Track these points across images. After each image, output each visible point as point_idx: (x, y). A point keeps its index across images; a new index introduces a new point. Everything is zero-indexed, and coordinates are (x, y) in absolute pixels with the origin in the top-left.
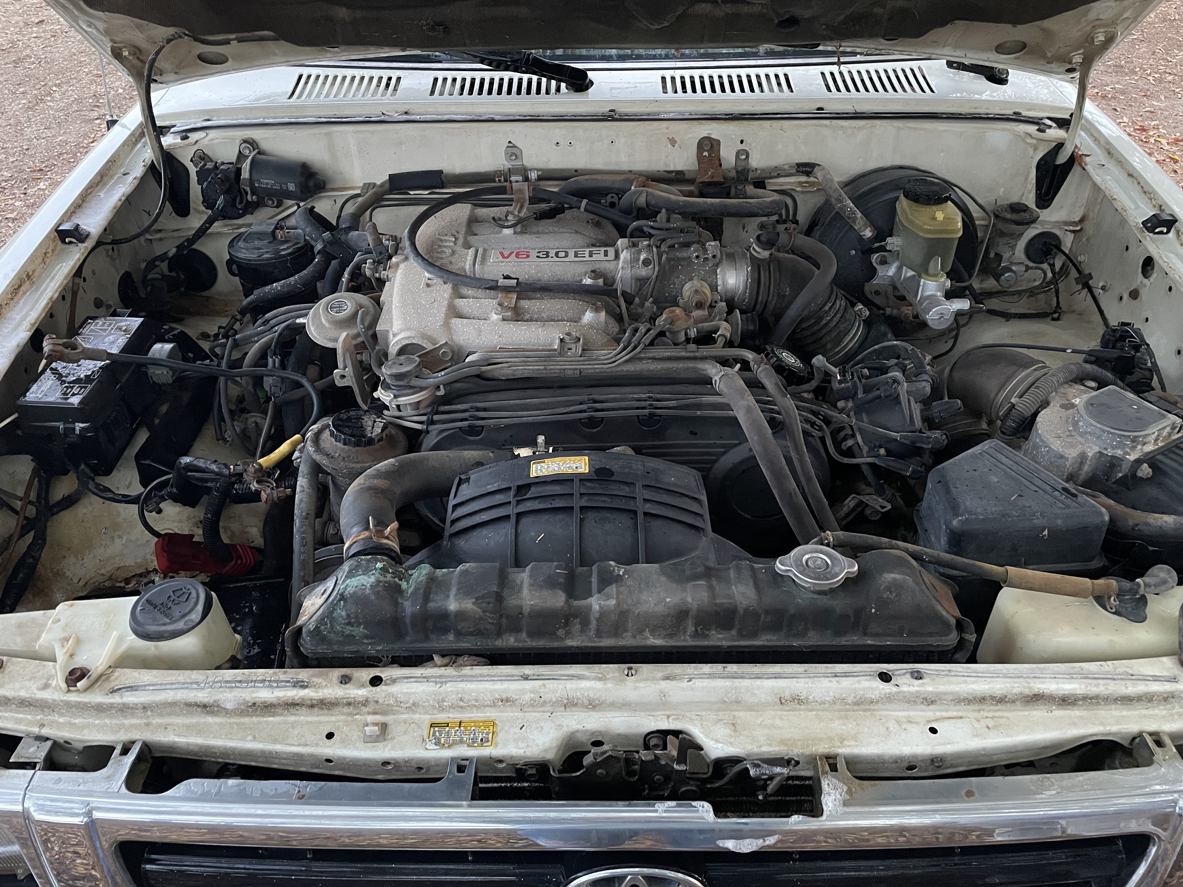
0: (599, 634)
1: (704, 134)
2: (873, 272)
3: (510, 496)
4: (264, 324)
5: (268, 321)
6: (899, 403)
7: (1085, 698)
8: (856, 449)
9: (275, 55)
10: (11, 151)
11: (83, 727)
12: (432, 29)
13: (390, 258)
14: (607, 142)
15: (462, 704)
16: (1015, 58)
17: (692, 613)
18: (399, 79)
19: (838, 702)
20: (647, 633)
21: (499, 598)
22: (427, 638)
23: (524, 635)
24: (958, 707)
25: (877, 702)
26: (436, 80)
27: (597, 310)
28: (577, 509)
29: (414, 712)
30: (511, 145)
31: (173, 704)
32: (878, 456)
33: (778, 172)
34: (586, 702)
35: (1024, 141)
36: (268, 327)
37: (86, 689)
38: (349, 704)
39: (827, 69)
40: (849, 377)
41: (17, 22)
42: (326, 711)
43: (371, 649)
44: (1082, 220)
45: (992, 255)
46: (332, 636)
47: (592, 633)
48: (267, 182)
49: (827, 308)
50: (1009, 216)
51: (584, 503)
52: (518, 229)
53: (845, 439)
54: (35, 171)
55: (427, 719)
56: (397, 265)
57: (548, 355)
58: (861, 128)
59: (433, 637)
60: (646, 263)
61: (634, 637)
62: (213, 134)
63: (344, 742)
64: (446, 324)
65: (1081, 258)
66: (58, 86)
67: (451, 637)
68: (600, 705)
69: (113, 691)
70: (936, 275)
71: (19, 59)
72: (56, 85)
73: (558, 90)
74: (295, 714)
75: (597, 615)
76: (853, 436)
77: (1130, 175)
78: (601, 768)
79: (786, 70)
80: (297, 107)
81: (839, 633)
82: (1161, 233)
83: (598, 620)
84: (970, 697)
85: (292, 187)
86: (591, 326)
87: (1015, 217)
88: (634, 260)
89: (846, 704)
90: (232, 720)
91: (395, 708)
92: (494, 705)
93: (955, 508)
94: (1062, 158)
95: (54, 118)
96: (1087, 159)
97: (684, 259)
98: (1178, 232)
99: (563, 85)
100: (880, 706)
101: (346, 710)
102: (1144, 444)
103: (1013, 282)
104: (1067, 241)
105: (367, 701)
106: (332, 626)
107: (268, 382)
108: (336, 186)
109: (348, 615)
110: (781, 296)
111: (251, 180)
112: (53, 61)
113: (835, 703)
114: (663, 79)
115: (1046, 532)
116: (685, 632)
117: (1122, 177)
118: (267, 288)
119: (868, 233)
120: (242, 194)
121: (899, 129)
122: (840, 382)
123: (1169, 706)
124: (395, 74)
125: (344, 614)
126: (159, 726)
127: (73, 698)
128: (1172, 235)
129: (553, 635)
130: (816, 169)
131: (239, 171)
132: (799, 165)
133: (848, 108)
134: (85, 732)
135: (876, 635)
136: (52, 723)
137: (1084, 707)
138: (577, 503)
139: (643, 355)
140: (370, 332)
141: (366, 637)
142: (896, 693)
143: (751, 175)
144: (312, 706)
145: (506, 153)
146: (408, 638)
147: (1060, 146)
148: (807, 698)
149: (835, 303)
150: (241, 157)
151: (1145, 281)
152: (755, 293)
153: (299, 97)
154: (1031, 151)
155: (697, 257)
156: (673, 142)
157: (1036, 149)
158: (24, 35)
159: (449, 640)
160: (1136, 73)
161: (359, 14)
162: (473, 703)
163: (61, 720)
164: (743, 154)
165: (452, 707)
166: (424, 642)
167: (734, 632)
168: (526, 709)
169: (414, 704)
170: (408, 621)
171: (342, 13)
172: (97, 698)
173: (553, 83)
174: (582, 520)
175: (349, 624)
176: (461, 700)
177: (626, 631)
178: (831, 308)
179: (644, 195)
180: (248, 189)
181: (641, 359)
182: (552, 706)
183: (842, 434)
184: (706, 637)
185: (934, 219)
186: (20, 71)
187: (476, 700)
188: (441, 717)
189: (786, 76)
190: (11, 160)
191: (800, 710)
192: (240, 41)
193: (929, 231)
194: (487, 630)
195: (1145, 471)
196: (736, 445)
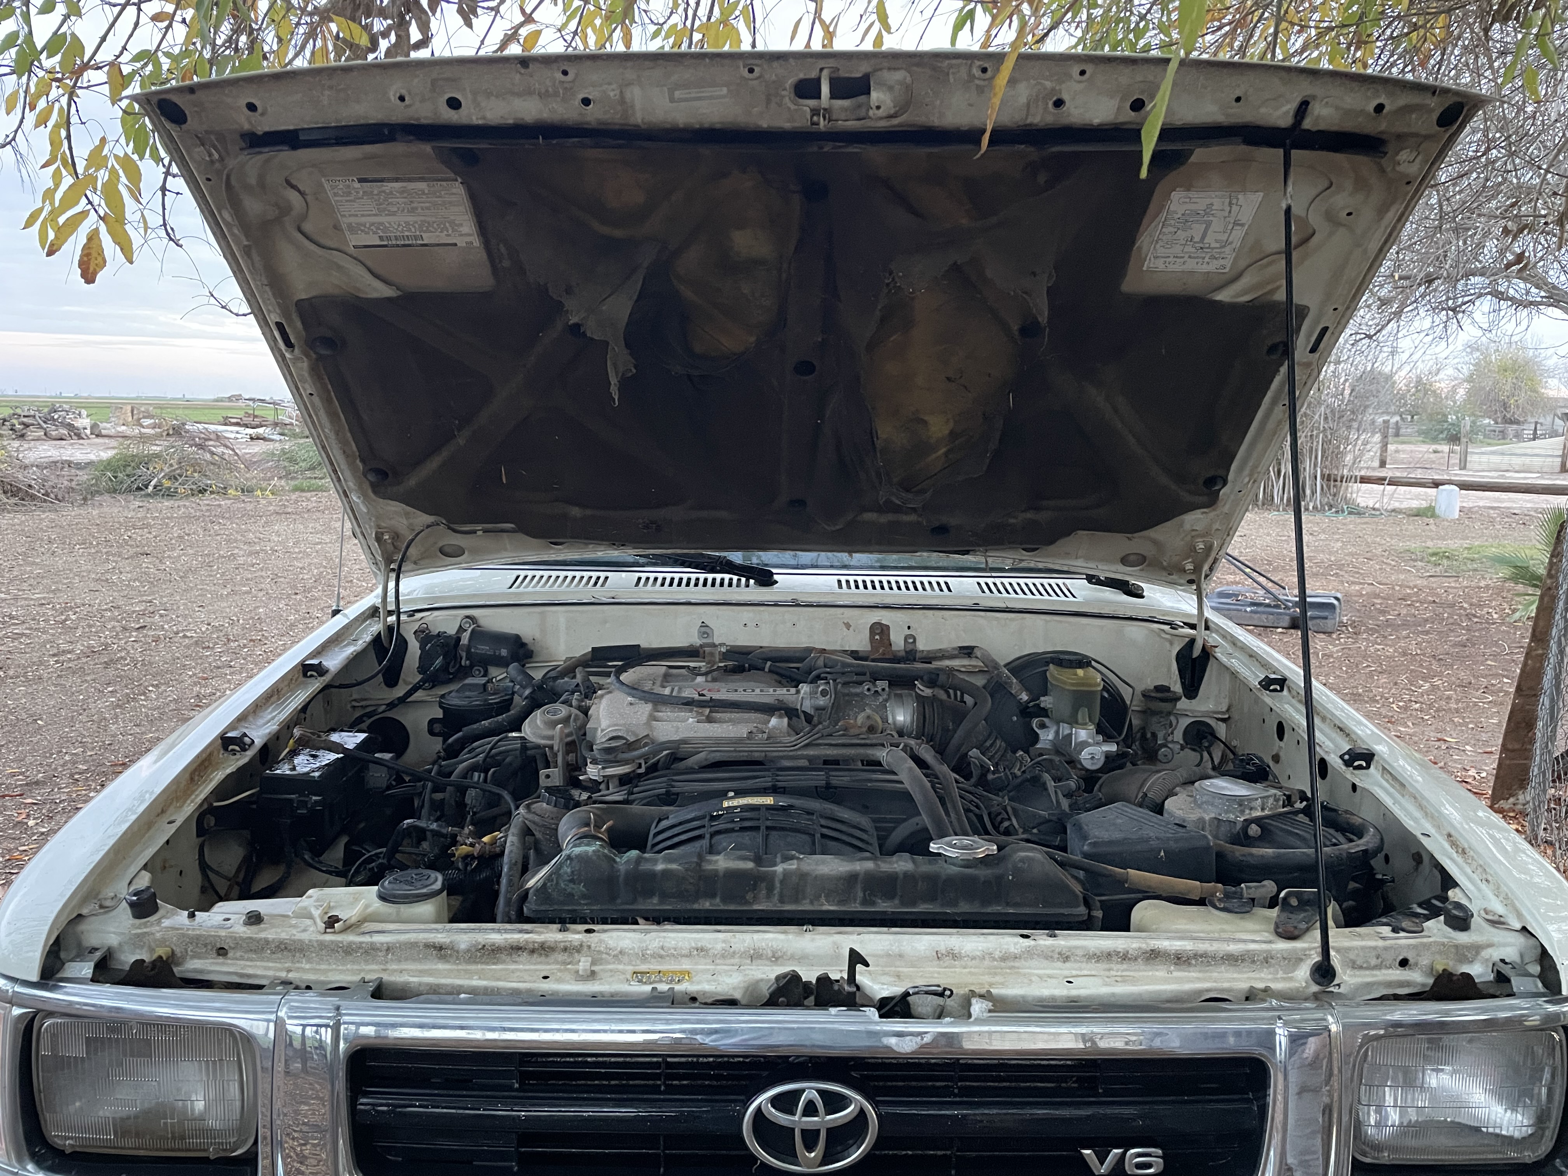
0: (782, 901)
1: (875, 620)
2: (1036, 738)
3: (706, 821)
4: (470, 752)
5: (474, 749)
6: (1046, 789)
7: (1196, 956)
8: (1011, 828)
9: (506, 550)
10: (90, 746)
11: (326, 971)
12: (647, 527)
13: (595, 692)
14: (790, 624)
15: (662, 952)
16: (1142, 570)
17: (861, 877)
18: (607, 578)
19: (987, 957)
20: (823, 899)
21: (699, 865)
22: (634, 901)
23: (718, 900)
24: (1090, 965)
25: (1020, 958)
26: (639, 579)
27: (780, 717)
28: (763, 828)
29: (620, 962)
30: (704, 625)
31: (413, 945)
32: (1032, 834)
33: (942, 655)
34: (770, 954)
35: (1160, 636)
36: (473, 754)
37: (341, 932)
38: (565, 949)
39: (982, 581)
40: (1001, 768)
41: (114, 627)
42: (543, 959)
43: (586, 910)
44: (1228, 710)
45: (1149, 735)
46: (555, 895)
47: (776, 897)
48: (483, 649)
49: (988, 744)
50: (1153, 695)
51: (769, 823)
52: (709, 678)
53: (1001, 822)
54: (116, 765)
55: (630, 969)
56: (602, 696)
57: (739, 741)
58: (1012, 620)
59: (640, 900)
60: (824, 693)
61: (812, 903)
62: (436, 613)
63: (559, 981)
64: (648, 724)
65: (1234, 743)
66: (156, 686)
67: (655, 900)
68: (782, 957)
69: (364, 933)
70: (1086, 724)
71: (112, 660)
72: (153, 686)
73: (747, 586)
74: (516, 962)
75: (781, 877)
76: (1009, 819)
77: (1251, 656)
78: (783, 996)
79: (948, 580)
80: (516, 594)
81: (986, 902)
82: (1275, 690)
83: (781, 882)
84: (1098, 954)
85: (504, 652)
86: (774, 728)
87: (1159, 695)
88: (813, 693)
89: (994, 959)
90: (460, 967)
91: (604, 956)
92: (689, 956)
93: (1084, 837)
94: (1196, 653)
95: (147, 716)
96: (1217, 650)
97: (857, 695)
98: (1289, 688)
99: (752, 581)
100: (1023, 963)
101: (561, 957)
102: (1251, 809)
103: (1170, 757)
104: (1221, 730)
105: (581, 945)
106: (557, 883)
107: (471, 793)
108: (540, 659)
109: (572, 872)
110: (946, 730)
111: (469, 647)
112: (151, 663)
113: (984, 958)
114: (839, 582)
115: (1162, 854)
116: (855, 900)
117: (1245, 659)
118: (475, 726)
119: (1024, 697)
120: (456, 658)
121: (1046, 621)
122: (994, 773)
123: (1272, 969)
124: (602, 575)
125: (569, 870)
126: (395, 971)
127: (328, 937)
128: (1285, 692)
129: (743, 900)
130: (975, 650)
131: (459, 639)
132: (961, 648)
133: (1002, 605)
134: (330, 974)
135: (1016, 905)
136: (298, 970)
137: (1197, 968)
138: (763, 825)
139: (820, 741)
140: (582, 732)
141: (584, 896)
142: (1035, 946)
143: (918, 655)
144: (533, 951)
145: (699, 632)
146: (619, 901)
147: (1192, 641)
148: (960, 953)
149: (995, 741)
150: (461, 629)
151: (1282, 744)
152: (921, 725)
153: (519, 587)
154: (1167, 644)
155: (869, 690)
156: (848, 626)
157: (1171, 643)
158: (120, 639)
159: (654, 903)
160: (1377, 701)
161: (589, 512)
162: (672, 951)
163: (308, 966)
164: (911, 639)
165: (653, 956)
166: (632, 903)
167: (897, 901)
168: (718, 961)
169: (621, 952)
170: (621, 879)
171: (575, 511)
172: (350, 938)
173: (743, 580)
174: (767, 835)
175: (572, 881)
176: (662, 948)
177: (804, 898)
178: (991, 745)
179: (822, 659)
180: (464, 654)
181: (820, 745)
182: (741, 957)
183: (999, 818)
184: (873, 904)
185: (1076, 674)
186: (111, 672)
187: (675, 949)
188: (643, 968)
189: (946, 583)
190: (89, 753)
191: (955, 967)
192: (485, 531)
193: (1073, 685)
194: (687, 891)
195: (1254, 830)
196: (905, 820)
